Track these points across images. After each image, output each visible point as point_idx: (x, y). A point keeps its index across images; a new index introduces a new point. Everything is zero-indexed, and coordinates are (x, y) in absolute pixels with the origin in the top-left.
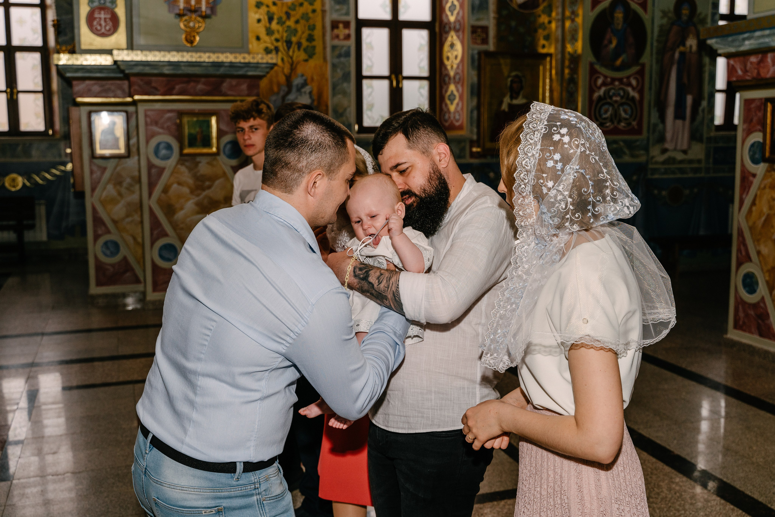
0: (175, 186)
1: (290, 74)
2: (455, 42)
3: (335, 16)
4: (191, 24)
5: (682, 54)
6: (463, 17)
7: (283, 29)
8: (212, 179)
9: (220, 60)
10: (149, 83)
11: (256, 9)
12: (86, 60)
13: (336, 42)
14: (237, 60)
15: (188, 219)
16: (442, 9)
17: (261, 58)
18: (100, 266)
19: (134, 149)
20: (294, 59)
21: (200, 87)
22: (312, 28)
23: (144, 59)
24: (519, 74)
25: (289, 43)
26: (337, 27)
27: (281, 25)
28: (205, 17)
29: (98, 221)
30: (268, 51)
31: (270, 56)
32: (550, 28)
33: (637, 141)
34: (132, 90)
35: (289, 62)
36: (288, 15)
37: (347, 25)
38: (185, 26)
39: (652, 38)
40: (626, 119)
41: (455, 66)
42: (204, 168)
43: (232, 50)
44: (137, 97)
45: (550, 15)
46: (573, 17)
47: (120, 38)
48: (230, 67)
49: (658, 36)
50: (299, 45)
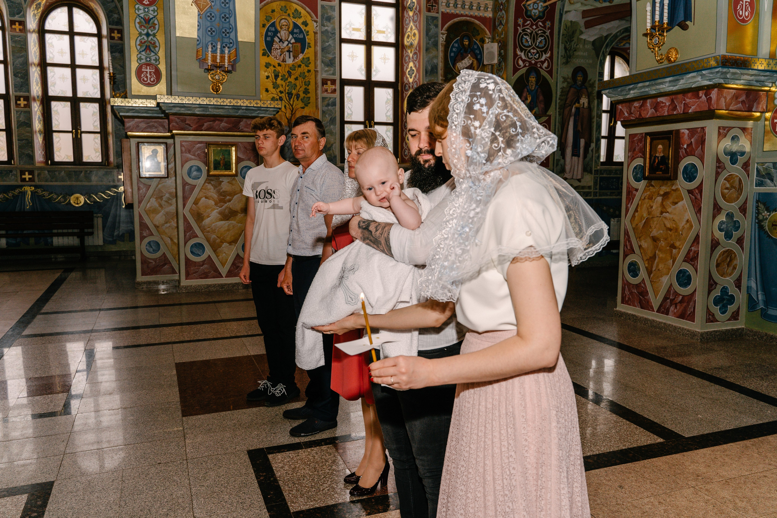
0: (204, 199)
1: (291, 117)
3: (325, 76)
4: (217, 77)
5: (577, 109)
6: (419, 79)
7: (286, 84)
8: (232, 194)
9: (239, 104)
10: (184, 121)
11: (266, 68)
12: (136, 102)
13: (325, 95)
14: (252, 105)
15: (214, 224)
16: (403, 73)
17: (268, 104)
18: (145, 261)
19: (172, 172)
20: (294, 106)
21: (223, 124)
22: (308, 84)
23: (180, 102)
25: (290, 94)
26: (327, 84)
27: (285, 81)
28: (228, 72)
29: (143, 226)
30: (274, 100)
31: (276, 102)
34: (171, 126)
35: (290, 108)
36: (290, 74)
37: (333, 82)
38: (212, 78)
39: (556, 97)
42: (225, 186)
43: (248, 97)
44: (174, 132)
47: (162, 87)
48: (246, 109)
49: (560, 95)
50: (298, 96)
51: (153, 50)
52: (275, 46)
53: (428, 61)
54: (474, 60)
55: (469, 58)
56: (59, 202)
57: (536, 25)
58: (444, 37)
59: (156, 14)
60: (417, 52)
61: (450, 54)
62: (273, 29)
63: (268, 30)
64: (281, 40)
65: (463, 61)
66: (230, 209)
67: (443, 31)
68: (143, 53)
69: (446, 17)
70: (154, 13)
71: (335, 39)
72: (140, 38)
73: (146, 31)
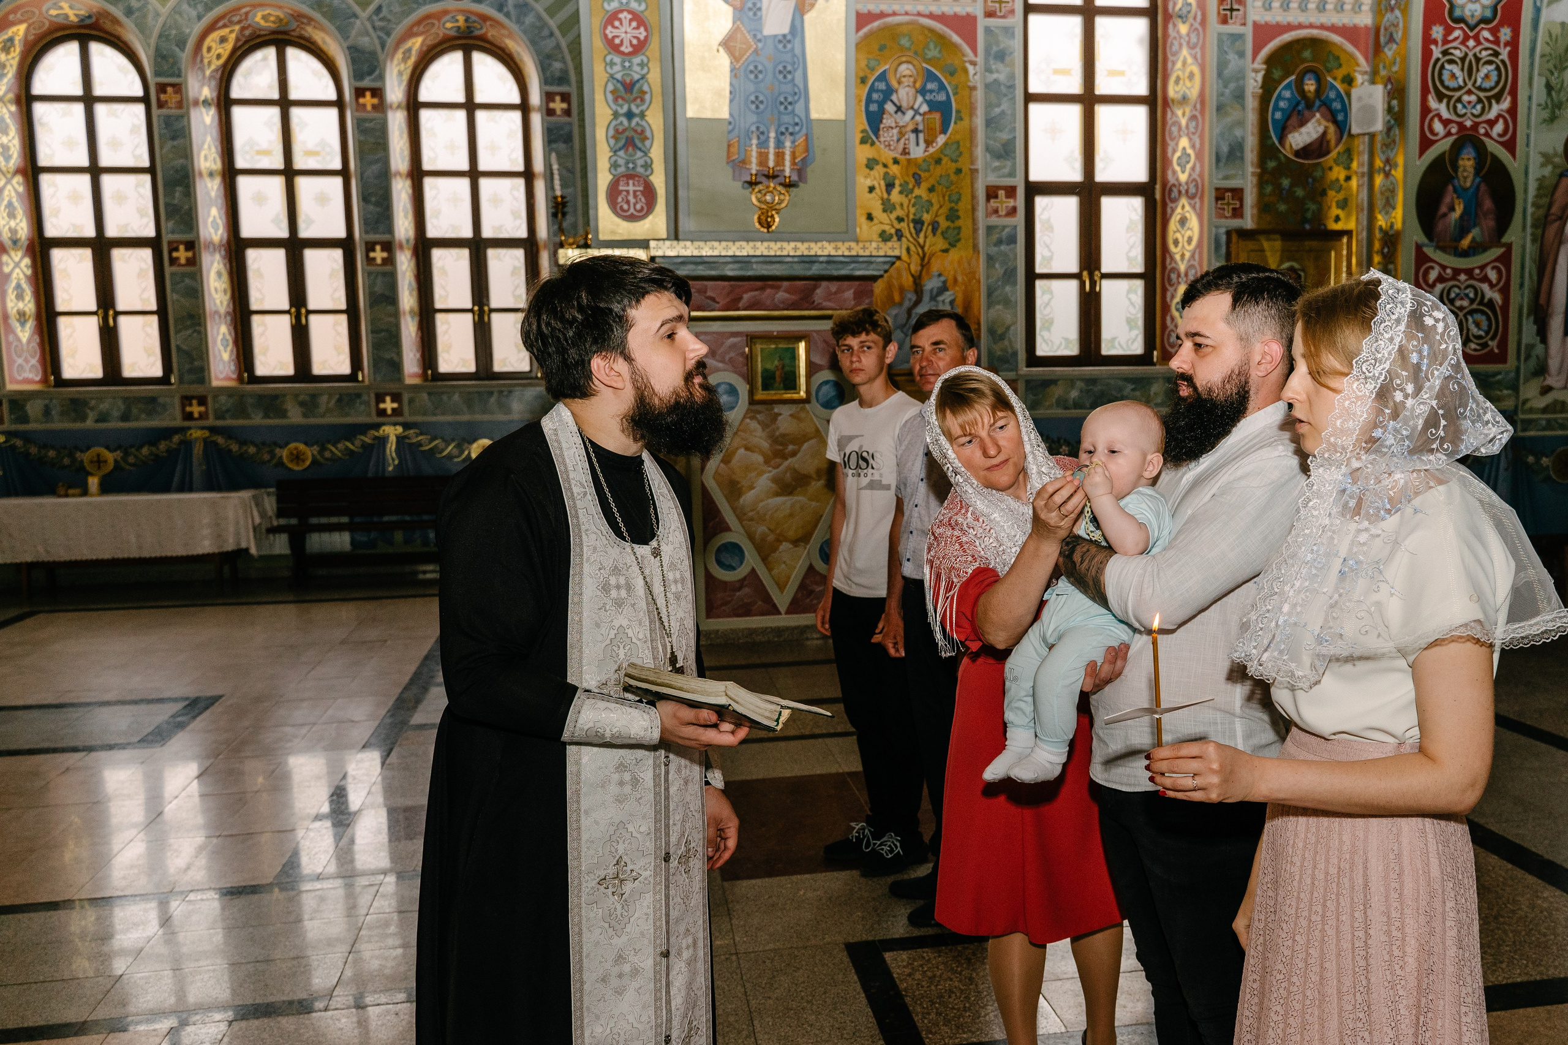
0: (742, 451)
1: (921, 272)
2: (1188, 216)
3: (993, 179)
4: (768, 198)
6: (1201, 175)
7: (910, 201)
8: (799, 440)
9: (812, 253)
11: (868, 171)
13: (994, 220)
14: (839, 253)
15: (761, 504)
16: (1167, 162)
17: (875, 248)
20: (926, 248)
21: (781, 295)
22: (956, 198)
23: (696, 253)
24: (1296, 265)
25: (918, 223)
26: (996, 197)
27: (907, 196)
28: (789, 185)
30: (884, 237)
31: (892, 244)
32: (1349, 188)
33: (1499, 373)
35: (918, 254)
36: (917, 179)
37: (1011, 191)
38: (758, 200)
39: (1525, 200)
40: (1479, 337)
41: (1188, 255)
42: (785, 422)
43: (831, 236)
45: (1348, 168)
46: (1387, 168)
47: (657, 222)
48: (827, 262)
49: (1536, 196)
50: (935, 226)
51: (639, 145)
52: (887, 121)
53: (1222, 134)
54: (1329, 124)
55: (1318, 121)
56: (450, 457)
57: (1476, 38)
58: (1260, 77)
59: (645, 70)
60: (1197, 114)
61: (1273, 114)
62: (882, 86)
63: (872, 89)
64: (899, 109)
65: (1304, 130)
66: (795, 471)
67: (1256, 66)
68: (621, 153)
69: (1263, 33)
70: (642, 69)
71: (1013, 99)
72: (614, 123)
73: (625, 108)
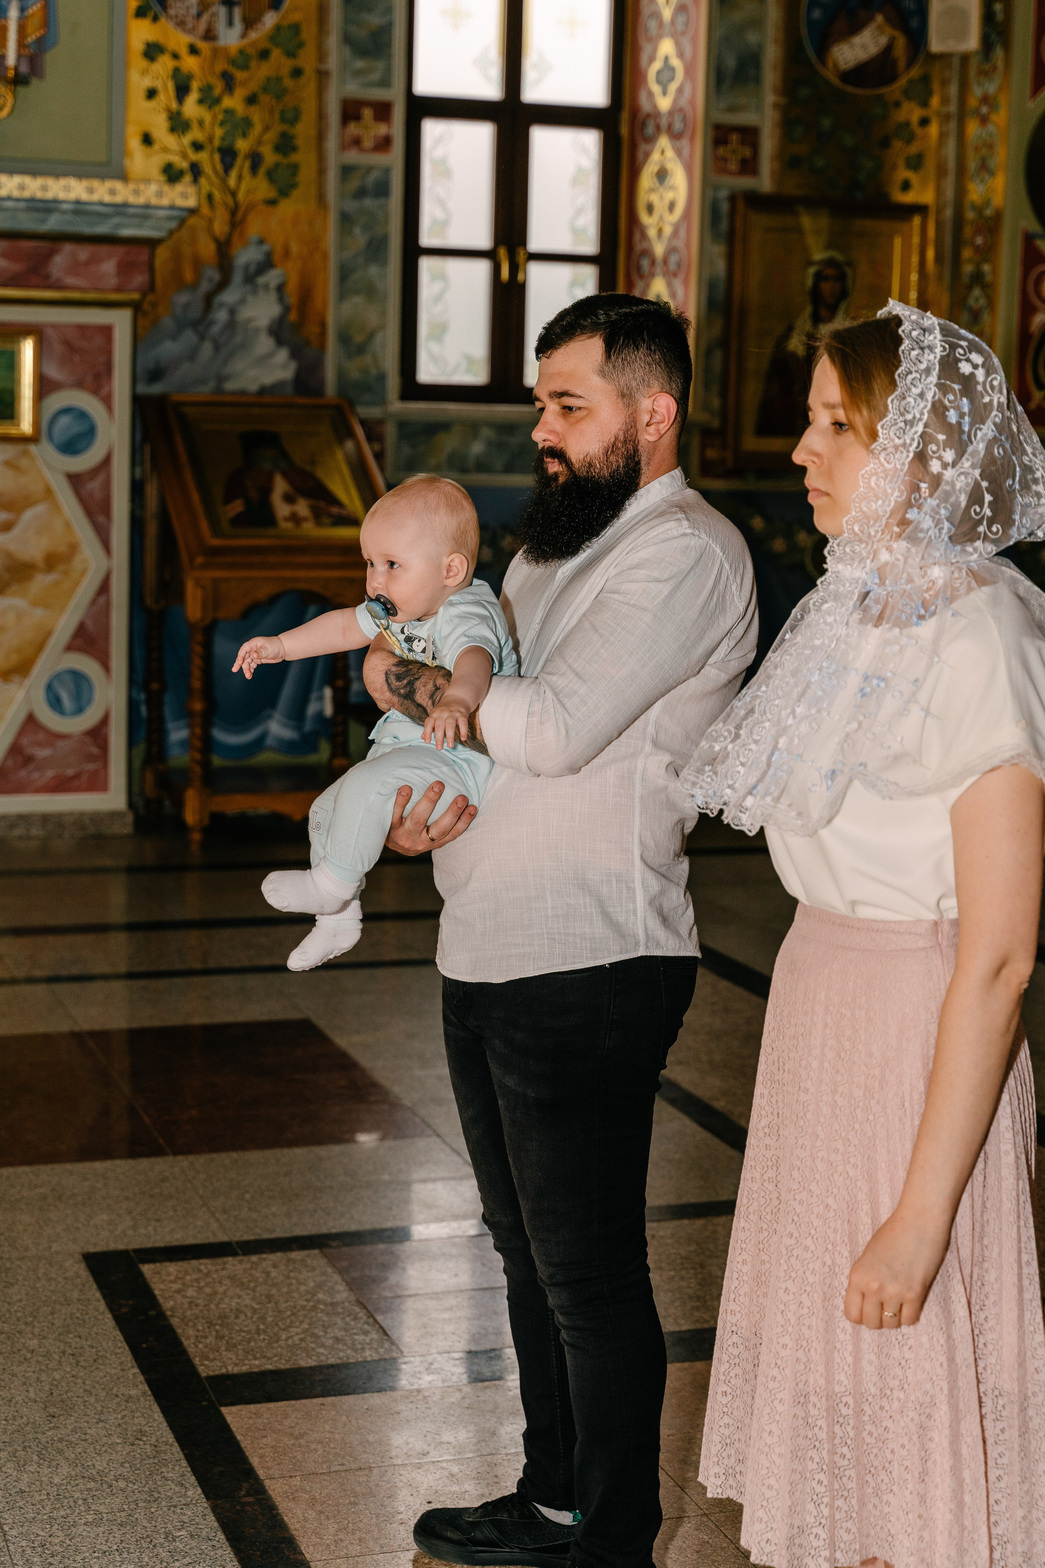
1: (230, 234)
2: (670, 166)
3: (354, 89)
6: (692, 102)
7: (215, 117)
8: (17, 504)
9: (49, 195)
11: (143, 63)
13: (353, 157)
14: (95, 197)
16: (639, 77)
17: (155, 193)
20: (241, 196)
22: (292, 117)
24: (838, 256)
25: (228, 155)
26: (358, 118)
27: (210, 107)
28: (14, 82)
30: (172, 174)
31: (179, 188)
32: (926, 138)
35: (226, 205)
36: (229, 82)
37: (383, 111)
41: (668, 230)
43: (82, 170)
45: (925, 104)
46: (984, 110)
48: (76, 212)
50: (255, 160)
53: (726, 40)
54: (897, 34)
55: (879, 27)
60: (689, 2)
61: (807, 12)
65: (857, 40)
66: (9, 555)
